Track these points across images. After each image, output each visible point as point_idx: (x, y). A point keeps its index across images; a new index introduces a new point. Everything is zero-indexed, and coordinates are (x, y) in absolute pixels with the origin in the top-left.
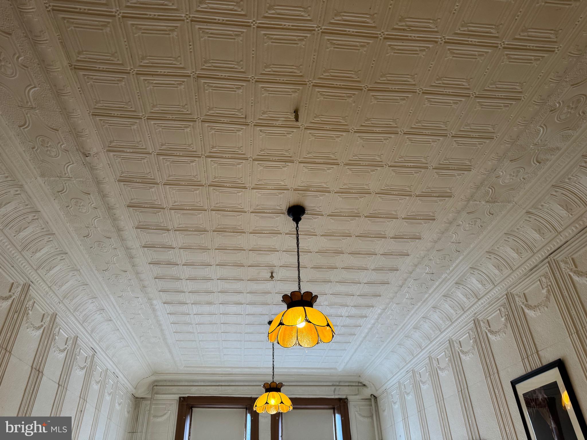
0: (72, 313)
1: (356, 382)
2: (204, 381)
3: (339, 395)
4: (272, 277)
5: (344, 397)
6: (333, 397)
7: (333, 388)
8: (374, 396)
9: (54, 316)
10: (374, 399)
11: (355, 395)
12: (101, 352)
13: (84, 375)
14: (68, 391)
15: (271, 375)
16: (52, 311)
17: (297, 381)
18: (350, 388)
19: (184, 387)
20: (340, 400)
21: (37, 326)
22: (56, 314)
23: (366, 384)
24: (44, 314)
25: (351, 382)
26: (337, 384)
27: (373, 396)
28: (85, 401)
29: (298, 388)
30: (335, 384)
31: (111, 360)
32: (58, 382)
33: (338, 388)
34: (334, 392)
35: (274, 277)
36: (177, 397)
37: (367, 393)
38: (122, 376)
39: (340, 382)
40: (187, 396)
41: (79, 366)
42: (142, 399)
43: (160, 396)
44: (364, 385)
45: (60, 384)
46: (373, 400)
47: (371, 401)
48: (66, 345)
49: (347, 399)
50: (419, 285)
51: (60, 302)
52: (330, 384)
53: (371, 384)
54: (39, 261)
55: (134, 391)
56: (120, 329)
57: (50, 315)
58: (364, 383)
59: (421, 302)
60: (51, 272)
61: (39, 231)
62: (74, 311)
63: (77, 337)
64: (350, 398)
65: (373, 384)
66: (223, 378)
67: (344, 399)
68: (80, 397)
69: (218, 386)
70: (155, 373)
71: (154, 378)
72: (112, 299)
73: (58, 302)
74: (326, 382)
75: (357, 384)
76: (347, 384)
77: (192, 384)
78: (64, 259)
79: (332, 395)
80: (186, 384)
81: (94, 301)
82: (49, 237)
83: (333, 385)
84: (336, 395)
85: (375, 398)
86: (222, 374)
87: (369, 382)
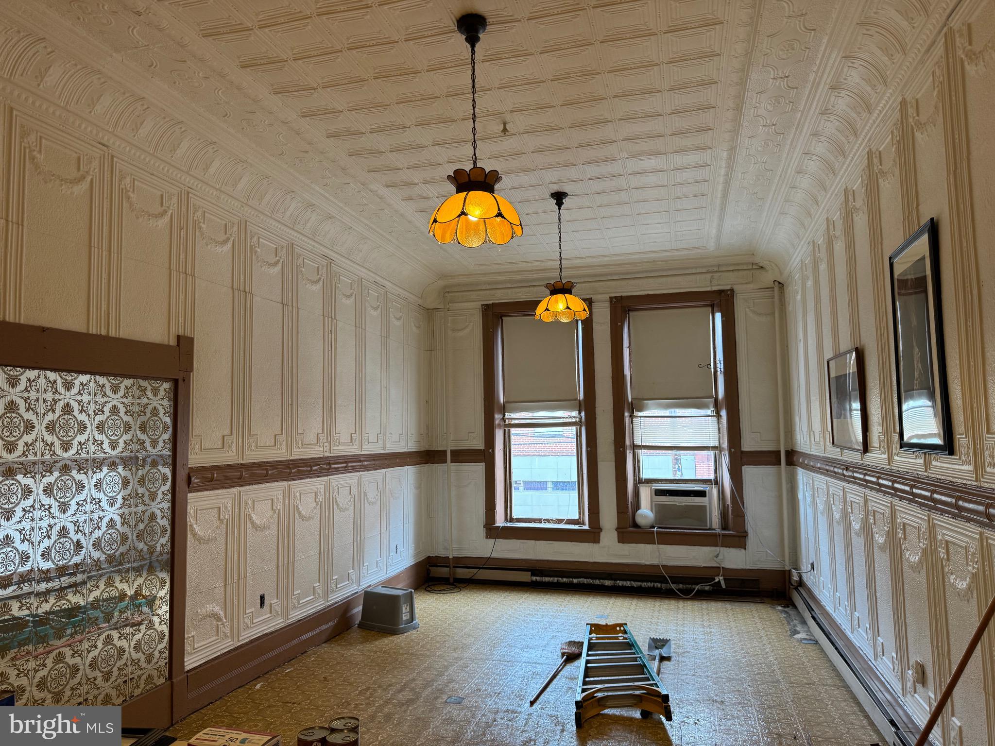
0: (270, 215)
1: (747, 264)
2: (510, 282)
3: (719, 285)
4: (505, 130)
5: (728, 287)
6: (709, 289)
7: (709, 276)
8: (779, 283)
9: (243, 225)
10: (780, 288)
11: (747, 283)
12: (340, 258)
13: (322, 290)
14: (301, 312)
15: (557, 269)
16: (238, 218)
17: (646, 272)
18: (736, 273)
19: (486, 292)
20: (721, 292)
21: (221, 240)
22: (246, 221)
23: (764, 266)
24: (226, 225)
25: (738, 264)
26: (716, 268)
27: (776, 283)
28: (334, 321)
29: (651, 281)
30: (711, 269)
31: (362, 266)
32: (281, 301)
33: (716, 275)
34: (711, 282)
35: (507, 131)
36: (478, 305)
37: (768, 278)
38: (390, 284)
39: (719, 266)
40: (491, 302)
41: (308, 280)
42: (435, 310)
43: (457, 305)
44: (762, 267)
45: (285, 302)
46: (776, 289)
47: (774, 291)
48: (276, 257)
49: (732, 290)
50: (772, 101)
51: (243, 205)
52: (704, 270)
53: (773, 265)
54: (185, 160)
55: (420, 302)
56: (352, 226)
57: (237, 224)
58: (761, 265)
59: (794, 127)
60: (209, 170)
61: (162, 123)
62: (272, 212)
63: (293, 244)
64: (736, 288)
65: (776, 265)
66: (535, 276)
67: (728, 290)
68: (324, 316)
69: (529, 286)
70: (443, 276)
71: (441, 283)
72: (317, 188)
73: (239, 206)
74: (696, 268)
75: (750, 267)
76: (731, 268)
77: (494, 287)
78: (217, 151)
79: (708, 287)
80: (488, 287)
81: (293, 196)
82: (180, 126)
83: (708, 272)
84: (714, 286)
85: (781, 285)
86: (532, 271)
87: (769, 261)
